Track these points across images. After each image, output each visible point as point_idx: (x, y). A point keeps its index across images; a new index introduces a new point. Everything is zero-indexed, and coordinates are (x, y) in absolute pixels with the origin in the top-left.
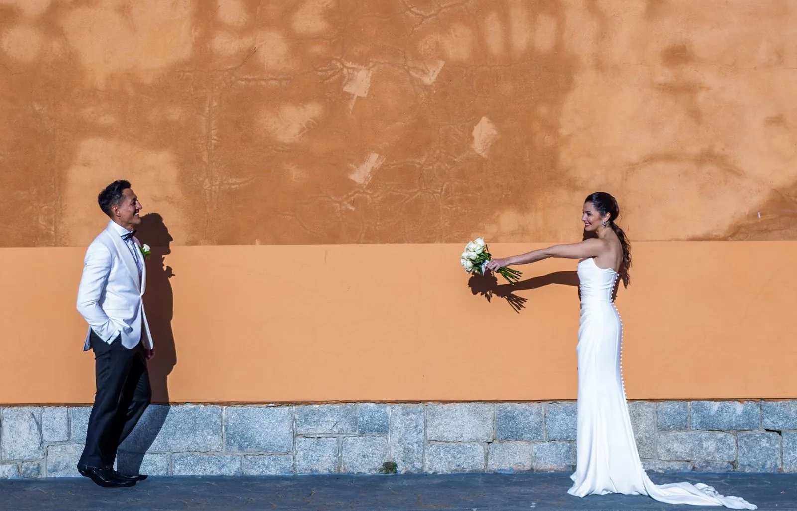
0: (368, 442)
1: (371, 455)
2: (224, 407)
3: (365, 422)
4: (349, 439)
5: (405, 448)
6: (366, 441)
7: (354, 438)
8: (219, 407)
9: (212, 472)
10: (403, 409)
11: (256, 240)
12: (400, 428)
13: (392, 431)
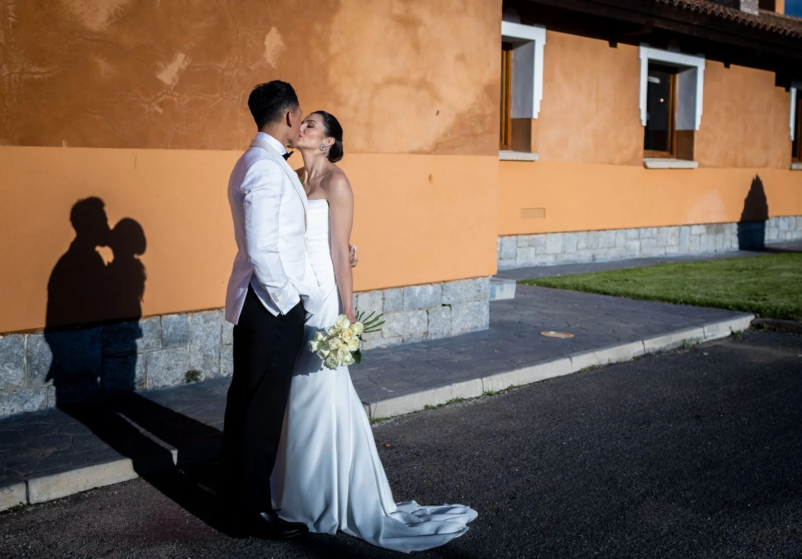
0: (171, 354)
1: (175, 367)
2: (26, 336)
3: (169, 334)
4: (154, 353)
5: (204, 356)
6: (169, 353)
7: (159, 351)
8: (21, 336)
9: (12, 410)
10: (203, 317)
11: (63, 142)
12: (201, 336)
13: (191, 341)
